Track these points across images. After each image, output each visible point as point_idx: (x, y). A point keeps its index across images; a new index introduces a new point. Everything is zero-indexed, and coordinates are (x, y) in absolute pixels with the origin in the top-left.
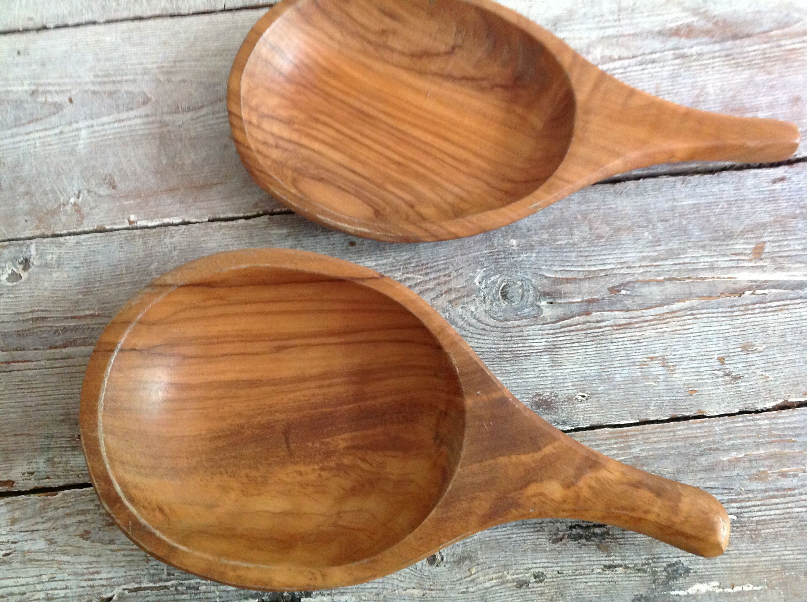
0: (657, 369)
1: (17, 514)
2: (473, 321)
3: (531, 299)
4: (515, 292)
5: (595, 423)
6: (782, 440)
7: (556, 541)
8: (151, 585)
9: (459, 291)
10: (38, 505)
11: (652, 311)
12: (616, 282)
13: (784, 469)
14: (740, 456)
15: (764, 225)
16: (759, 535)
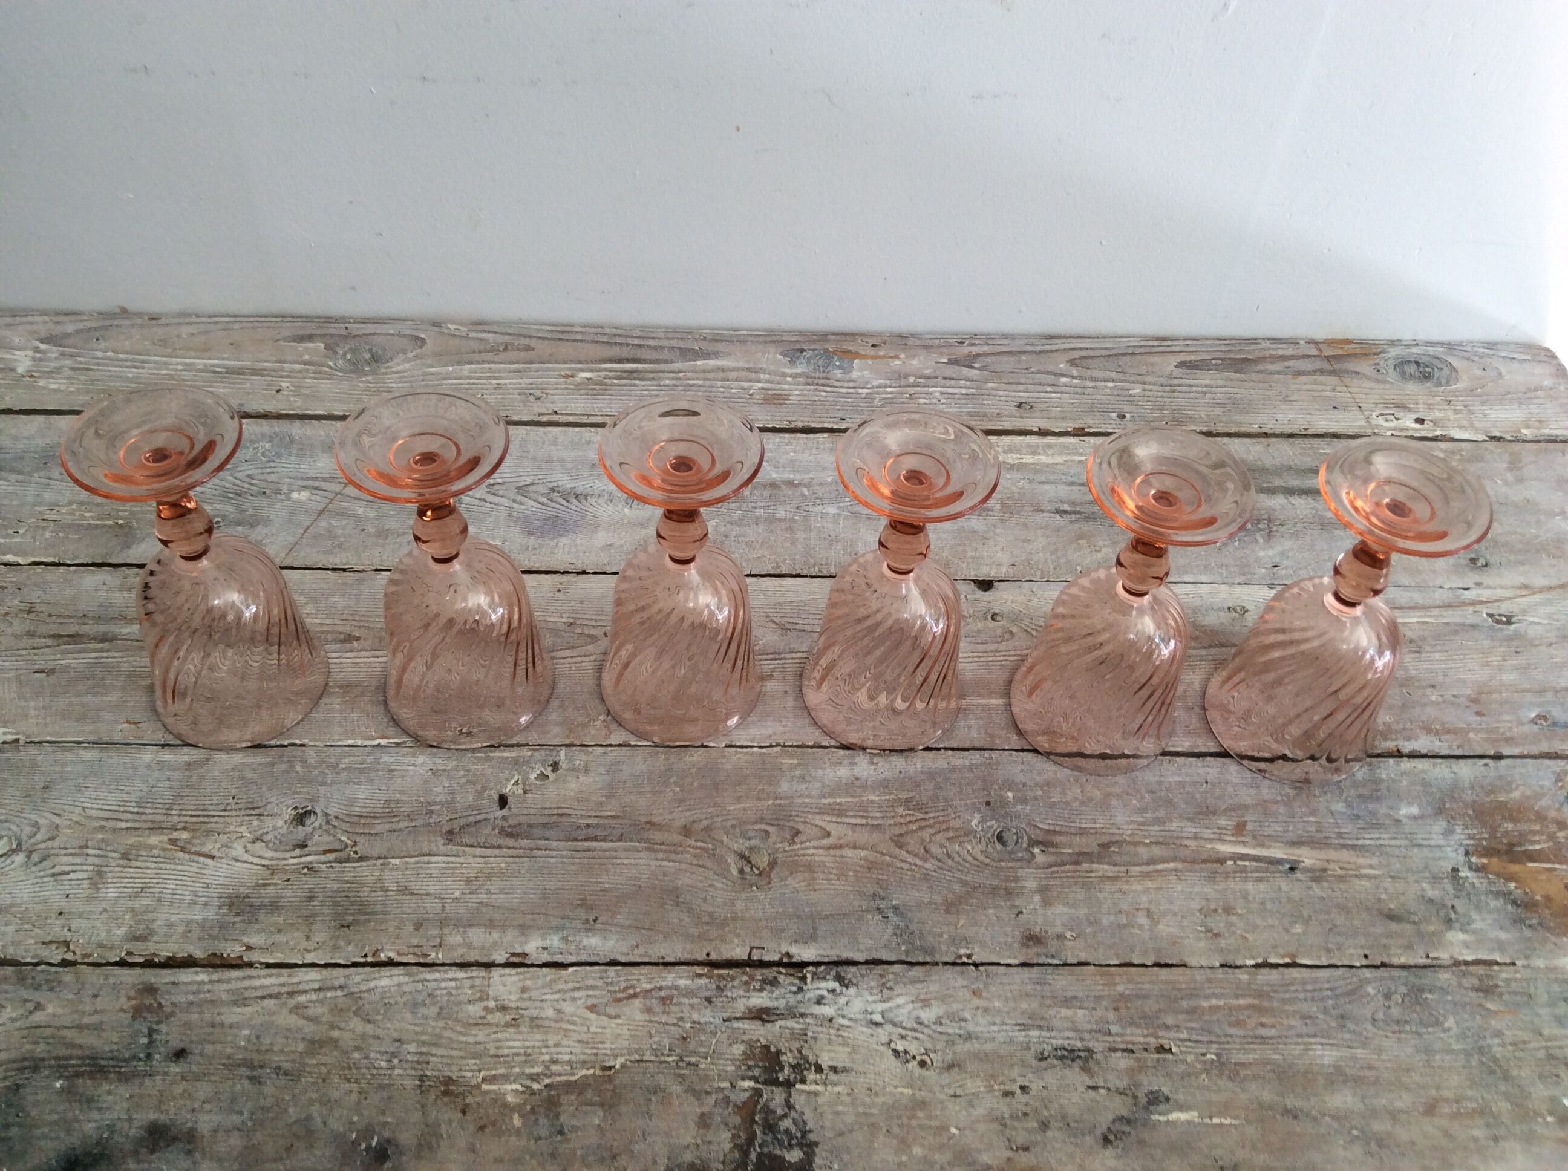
0: (1143, 920)
1: (528, 983)
2: (969, 858)
3: (1025, 845)
4: (1010, 837)
5: (1083, 960)
6: (1260, 994)
7: (1041, 1060)
8: (653, 1058)
9: (957, 830)
10: (549, 978)
11: (1138, 869)
12: (1105, 839)
13: (1263, 1020)
14: (1221, 1003)
15: (1246, 807)
16: (1238, 1074)
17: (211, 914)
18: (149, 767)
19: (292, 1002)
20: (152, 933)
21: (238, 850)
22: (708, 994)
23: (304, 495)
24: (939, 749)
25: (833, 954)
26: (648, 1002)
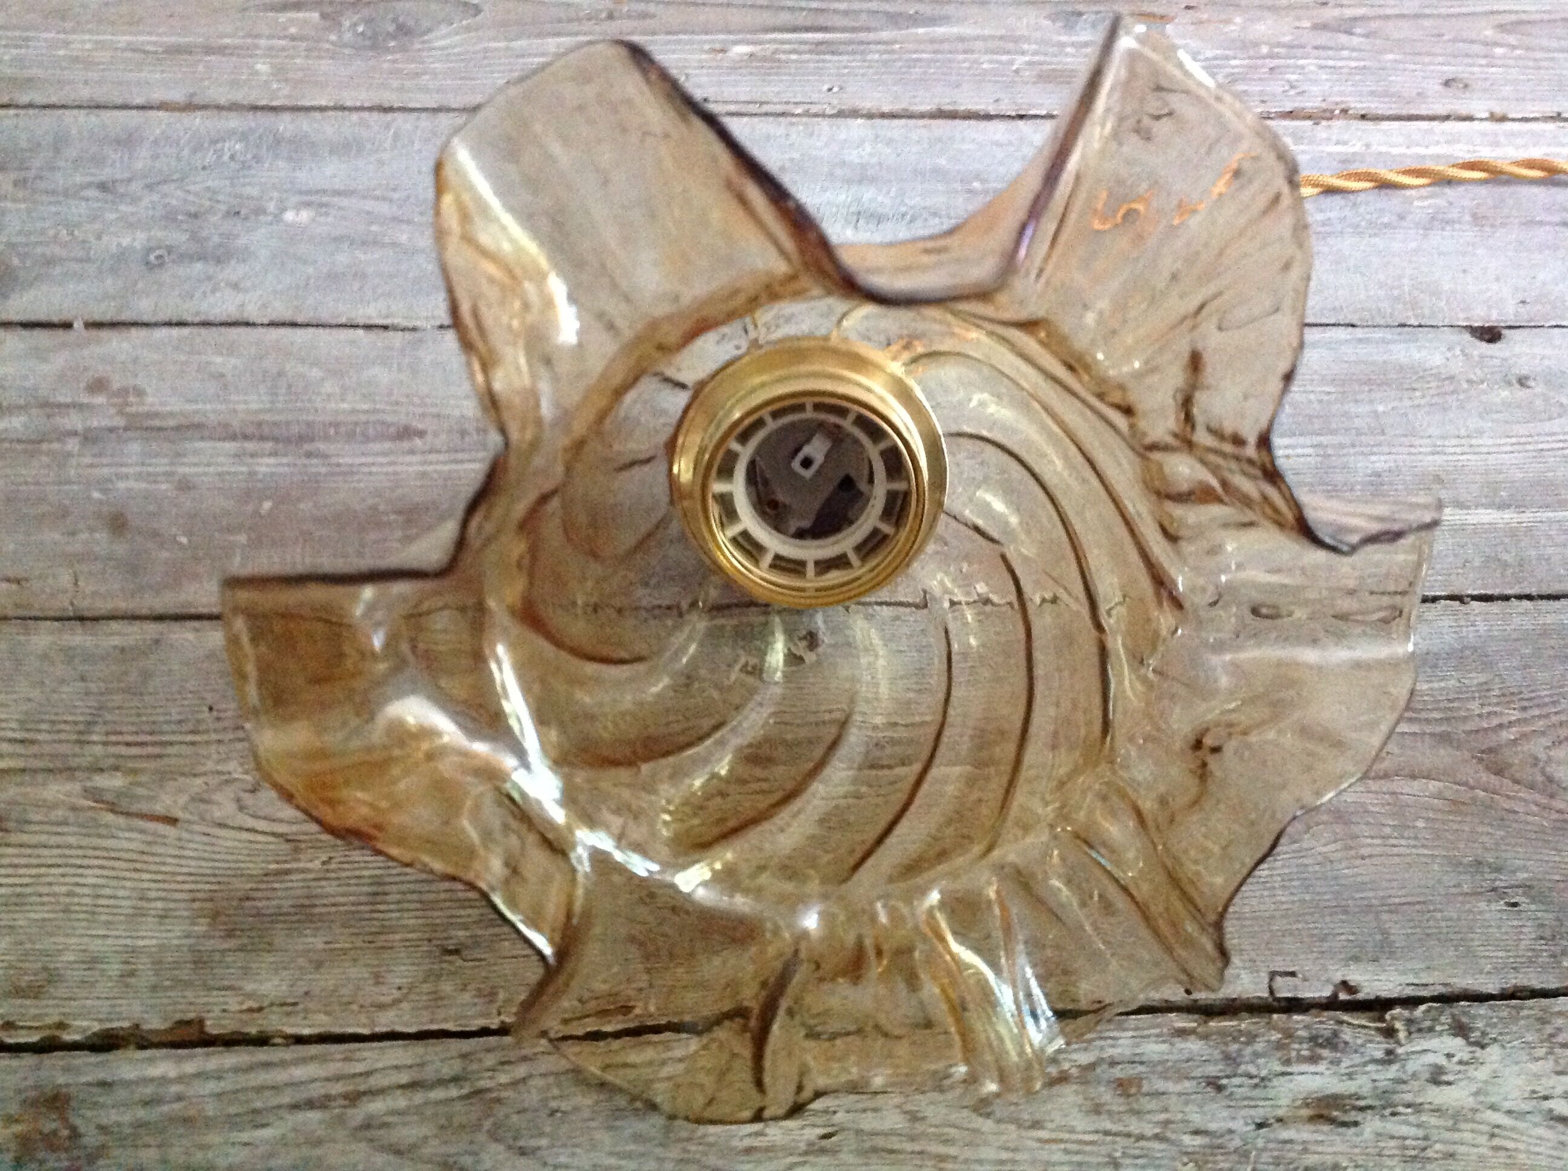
17: (175, 934)
18: (44, 656)
19: (357, 1115)
20: (53, 977)
21: (224, 807)
22: (1212, 1070)
23: (305, 215)
24: (1506, 598)
25: (1436, 981)
26: (1092, 1091)
